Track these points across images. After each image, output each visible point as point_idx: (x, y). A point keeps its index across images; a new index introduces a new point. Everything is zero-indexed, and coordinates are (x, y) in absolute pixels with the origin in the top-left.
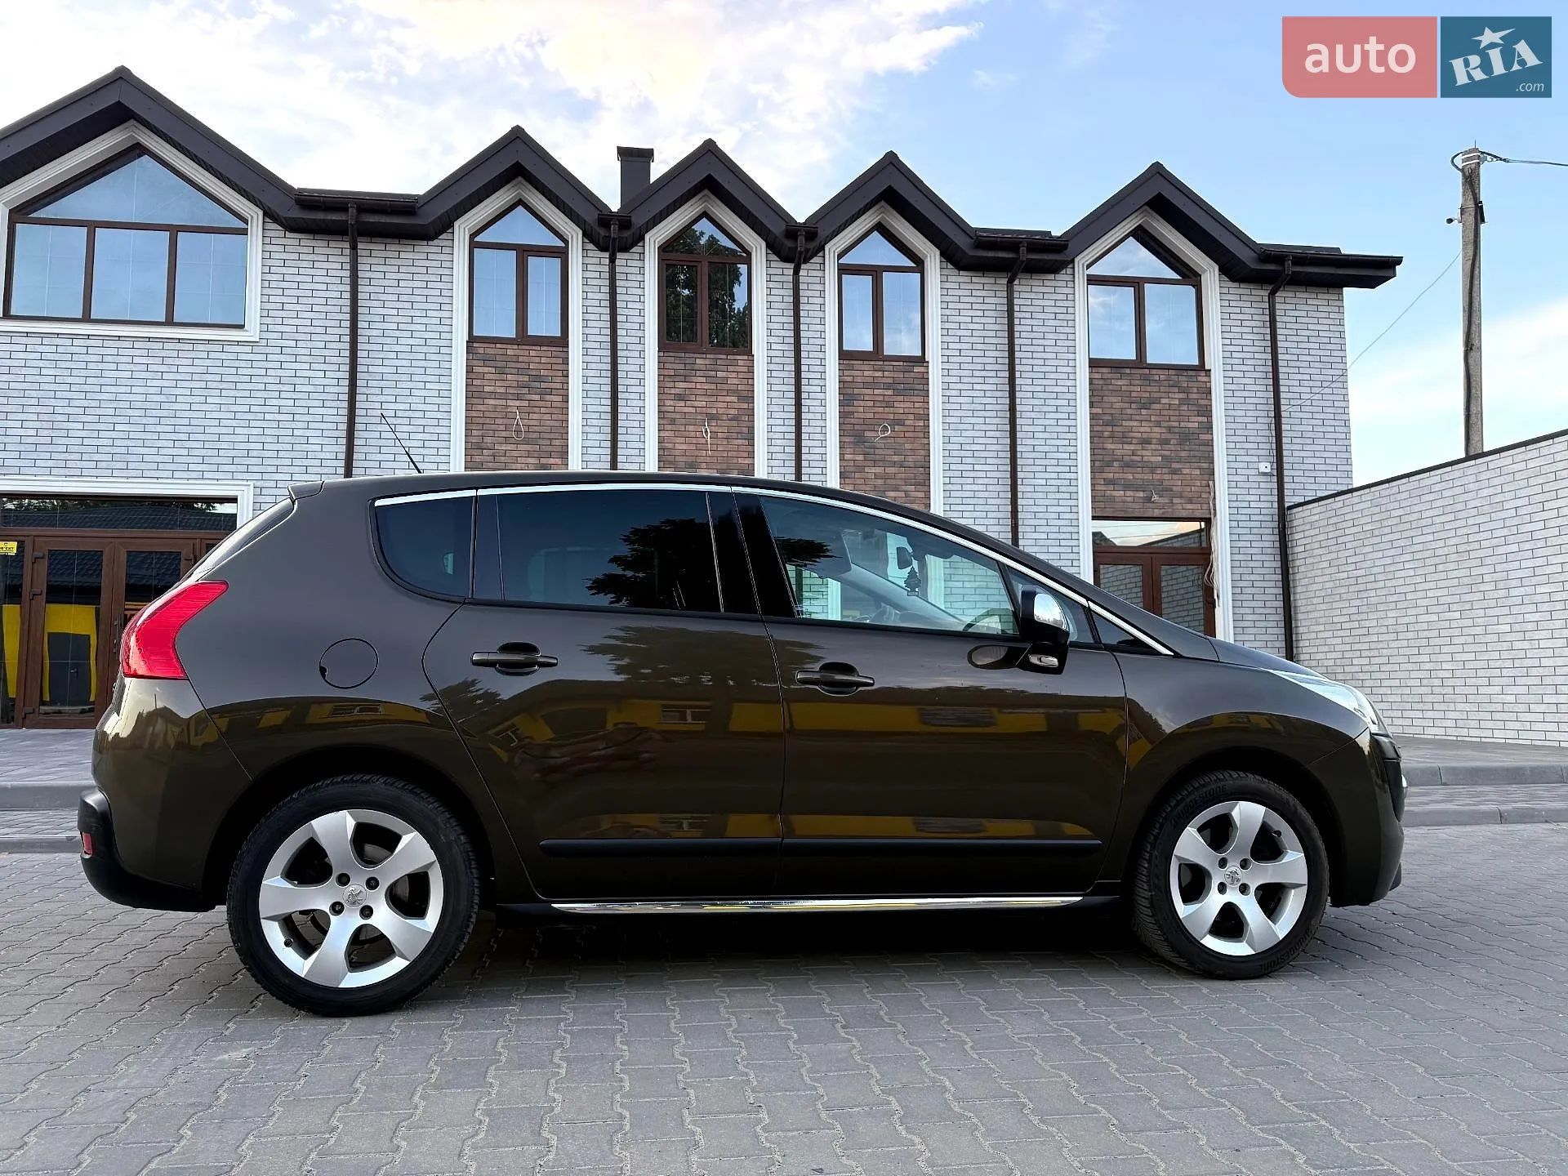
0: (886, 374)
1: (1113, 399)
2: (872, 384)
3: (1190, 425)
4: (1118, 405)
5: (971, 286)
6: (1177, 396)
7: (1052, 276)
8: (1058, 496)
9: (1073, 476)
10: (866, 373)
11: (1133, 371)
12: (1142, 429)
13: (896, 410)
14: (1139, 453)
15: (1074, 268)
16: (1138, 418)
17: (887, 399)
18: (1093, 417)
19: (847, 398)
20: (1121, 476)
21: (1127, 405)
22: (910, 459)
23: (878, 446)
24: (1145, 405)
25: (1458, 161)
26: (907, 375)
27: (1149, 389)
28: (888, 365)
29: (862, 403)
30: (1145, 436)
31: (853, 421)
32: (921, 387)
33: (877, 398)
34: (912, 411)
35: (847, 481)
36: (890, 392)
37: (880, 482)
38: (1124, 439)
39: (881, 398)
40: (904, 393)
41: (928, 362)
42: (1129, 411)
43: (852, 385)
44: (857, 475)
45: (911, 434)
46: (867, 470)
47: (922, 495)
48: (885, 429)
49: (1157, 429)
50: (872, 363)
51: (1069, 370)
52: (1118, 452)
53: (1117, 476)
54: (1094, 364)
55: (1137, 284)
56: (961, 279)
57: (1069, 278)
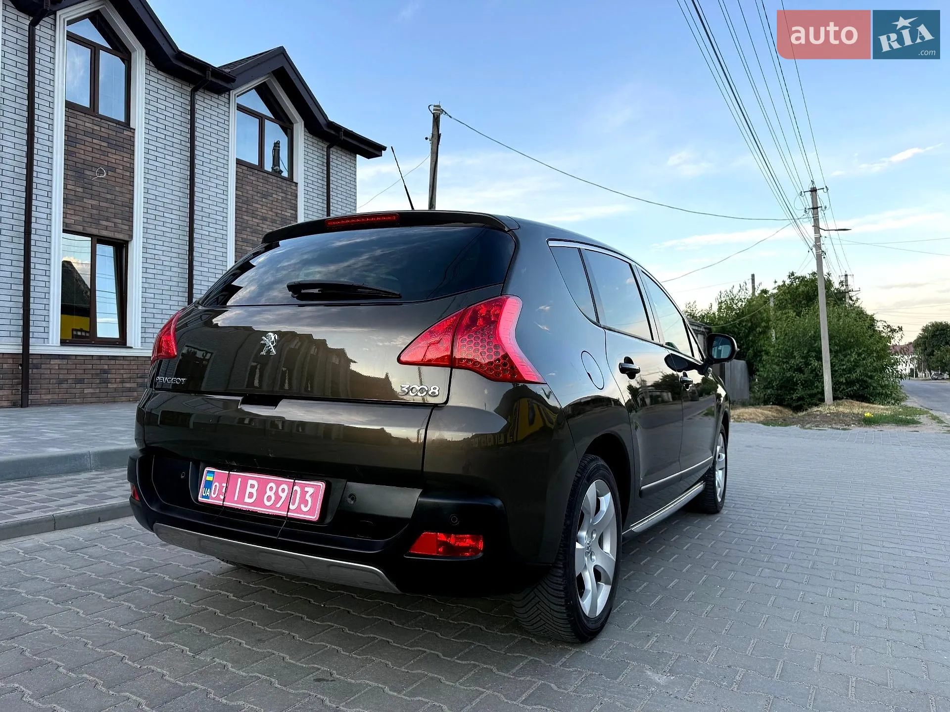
0: (103, 129)
1: (248, 188)
2: (92, 134)
3: (286, 214)
4: (250, 192)
5: (165, 84)
6: (280, 194)
7: (216, 96)
8: (216, 244)
9: (224, 232)
10: (87, 124)
11: (259, 173)
12: (263, 211)
13: (109, 159)
14: (261, 225)
15: (229, 95)
16: (261, 203)
17: (103, 149)
18: (237, 196)
19: (70, 141)
20: (251, 238)
21: (255, 193)
22: (119, 199)
23: (95, 183)
24: (264, 196)
25: (432, 108)
26: (119, 135)
27: (267, 186)
28: (104, 124)
29: (83, 147)
30: (264, 215)
31: (75, 159)
32: (129, 147)
33: (95, 146)
34: (121, 162)
35: (69, 206)
36: (105, 144)
37: (95, 212)
38: (254, 215)
39: (98, 147)
40: (116, 147)
41: (134, 129)
42: (256, 198)
43: (74, 131)
44: (77, 203)
45: (121, 181)
46: (85, 200)
47: (127, 228)
48: (101, 172)
49: (270, 213)
50: (92, 118)
51: (225, 162)
52: (250, 223)
53: (249, 237)
54: (239, 162)
55: (261, 118)
56: (159, 77)
57: (227, 101)
